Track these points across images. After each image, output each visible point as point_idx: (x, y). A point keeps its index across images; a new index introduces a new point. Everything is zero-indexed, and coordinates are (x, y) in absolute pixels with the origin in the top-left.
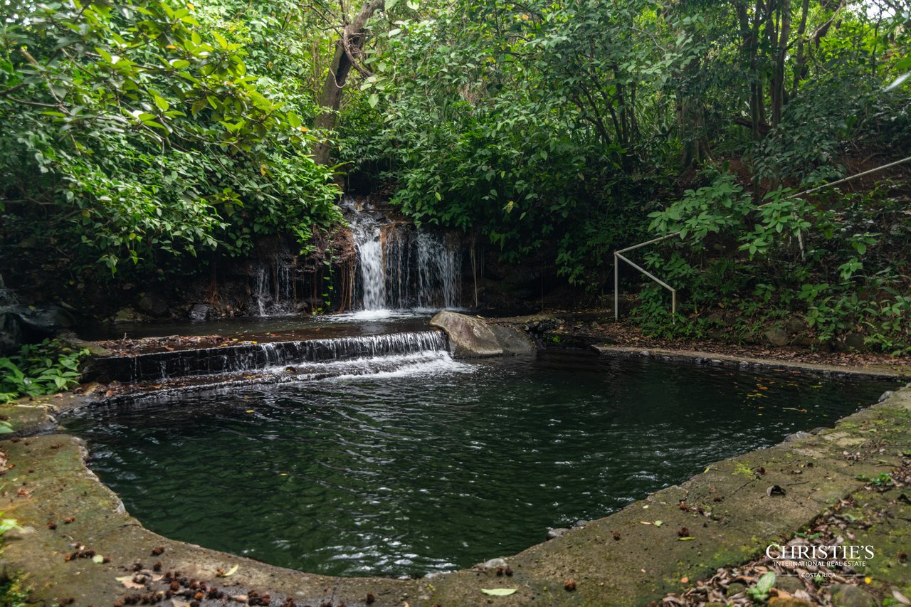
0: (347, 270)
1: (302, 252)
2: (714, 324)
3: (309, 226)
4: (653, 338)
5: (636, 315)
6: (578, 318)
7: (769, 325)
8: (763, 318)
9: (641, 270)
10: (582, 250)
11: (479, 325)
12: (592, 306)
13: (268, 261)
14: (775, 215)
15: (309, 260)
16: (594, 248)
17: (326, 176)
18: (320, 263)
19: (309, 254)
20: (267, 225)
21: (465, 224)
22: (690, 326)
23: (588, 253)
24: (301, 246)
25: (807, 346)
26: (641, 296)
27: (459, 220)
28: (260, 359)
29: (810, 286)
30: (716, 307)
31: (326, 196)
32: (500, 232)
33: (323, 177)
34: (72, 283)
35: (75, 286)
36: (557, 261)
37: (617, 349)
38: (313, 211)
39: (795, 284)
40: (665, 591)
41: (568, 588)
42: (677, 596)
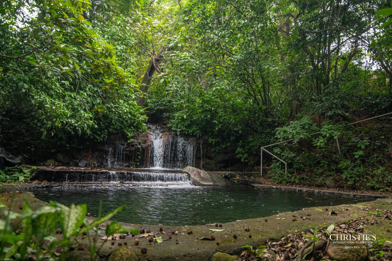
0: (148, 150)
1: (129, 142)
2: (303, 178)
3: (133, 131)
4: (277, 183)
5: (270, 174)
6: (245, 174)
7: (326, 178)
8: (324, 176)
9: (272, 154)
10: (247, 147)
11: (203, 173)
12: (251, 171)
13: (114, 144)
14: (326, 130)
15: (131, 145)
16: (252, 147)
17: (141, 111)
18: (136, 147)
19: (132, 142)
20: (115, 129)
21: (198, 134)
22: (293, 178)
23: (249, 149)
24: (129, 139)
25: (343, 187)
26: (272, 166)
27: (196, 133)
28: (109, 178)
29: (343, 162)
30: (304, 171)
31: (140, 119)
32: (213, 138)
33: (140, 111)
34: (29, 148)
35: (30, 149)
36: (236, 152)
37: (262, 185)
38: (135, 125)
39: (337, 163)
40: (288, 233)
41: (246, 230)
42: (293, 235)
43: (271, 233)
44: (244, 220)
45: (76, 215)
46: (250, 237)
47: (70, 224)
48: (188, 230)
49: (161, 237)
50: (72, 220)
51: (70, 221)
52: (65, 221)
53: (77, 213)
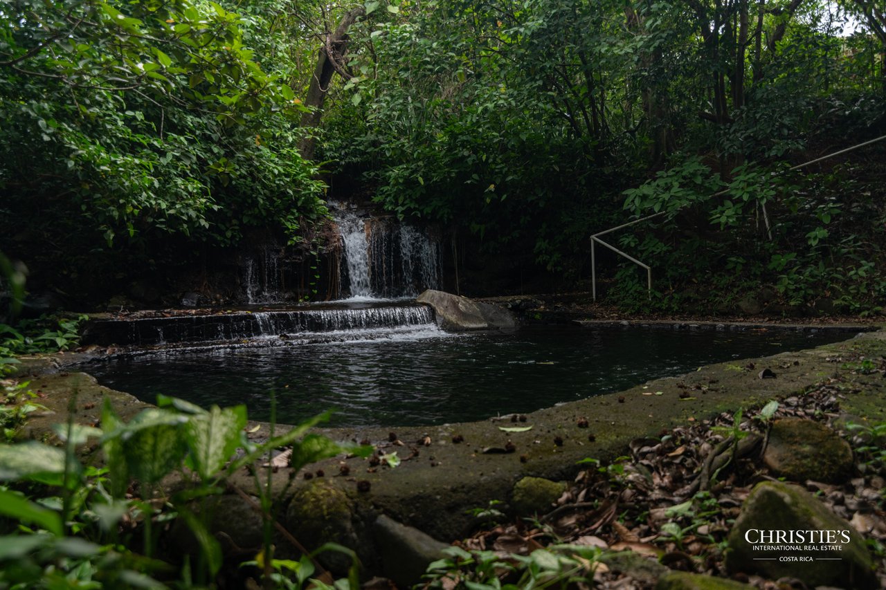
1: (289, 243)
2: (689, 298)
3: (296, 219)
4: (631, 314)
5: (613, 295)
6: (557, 299)
7: (742, 296)
8: (735, 290)
9: (617, 250)
10: (559, 238)
11: (463, 303)
12: (571, 290)
14: (742, 185)
15: (297, 250)
16: (571, 236)
17: (312, 171)
18: (307, 254)
19: (297, 244)
20: (256, 217)
21: (446, 216)
22: (666, 301)
23: (564, 242)
24: (289, 237)
25: (779, 313)
26: (618, 276)
27: (441, 213)
29: (779, 257)
30: (689, 282)
31: (312, 189)
32: (480, 223)
33: (309, 171)
34: (65, 272)
35: (68, 275)
36: (535, 251)
37: (597, 321)
38: (299, 204)
39: (765, 259)
40: (673, 425)
41: (581, 425)
42: (685, 428)
43: (636, 428)
44: (573, 404)
45: (225, 429)
46: (592, 439)
47: (212, 449)
48: (452, 433)
49: (395, 454)
50: (215, 440)
51: (212, 442)
52: (200, 442)
53: (224, 424)
